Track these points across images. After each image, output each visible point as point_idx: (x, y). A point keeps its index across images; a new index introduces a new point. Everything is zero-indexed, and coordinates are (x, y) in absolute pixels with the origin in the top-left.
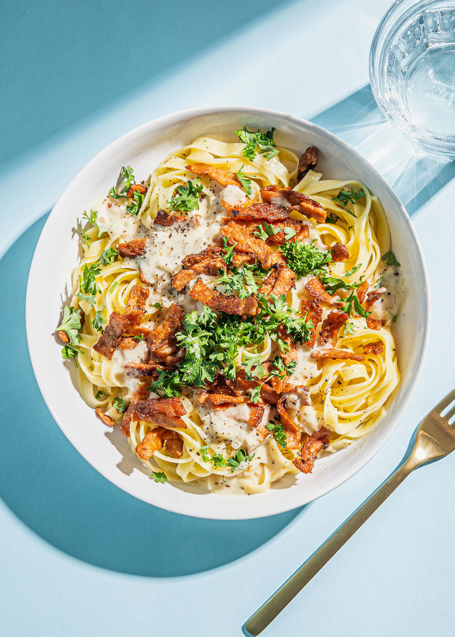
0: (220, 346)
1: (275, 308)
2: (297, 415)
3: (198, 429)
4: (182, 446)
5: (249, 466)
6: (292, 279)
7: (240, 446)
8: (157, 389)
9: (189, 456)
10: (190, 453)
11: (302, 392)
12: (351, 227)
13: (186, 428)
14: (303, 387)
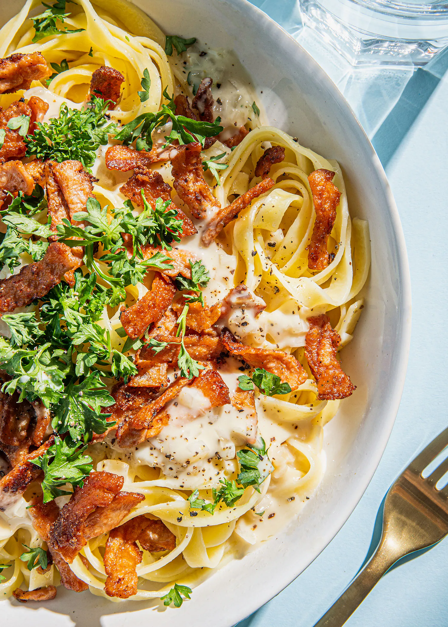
0: (76, 346)
1: (96, 227)
2: (263, 336)
3: (160, 482)
4: (165, 527)
5: (272, 462)
6: (80, 171)
7: (233, 448)
8: (58, 488)
9: (185, 529)
10: (182, 524)
11: (239, 298)
12: (91, 50)
13: (144, 498)
14: (234, 291)
